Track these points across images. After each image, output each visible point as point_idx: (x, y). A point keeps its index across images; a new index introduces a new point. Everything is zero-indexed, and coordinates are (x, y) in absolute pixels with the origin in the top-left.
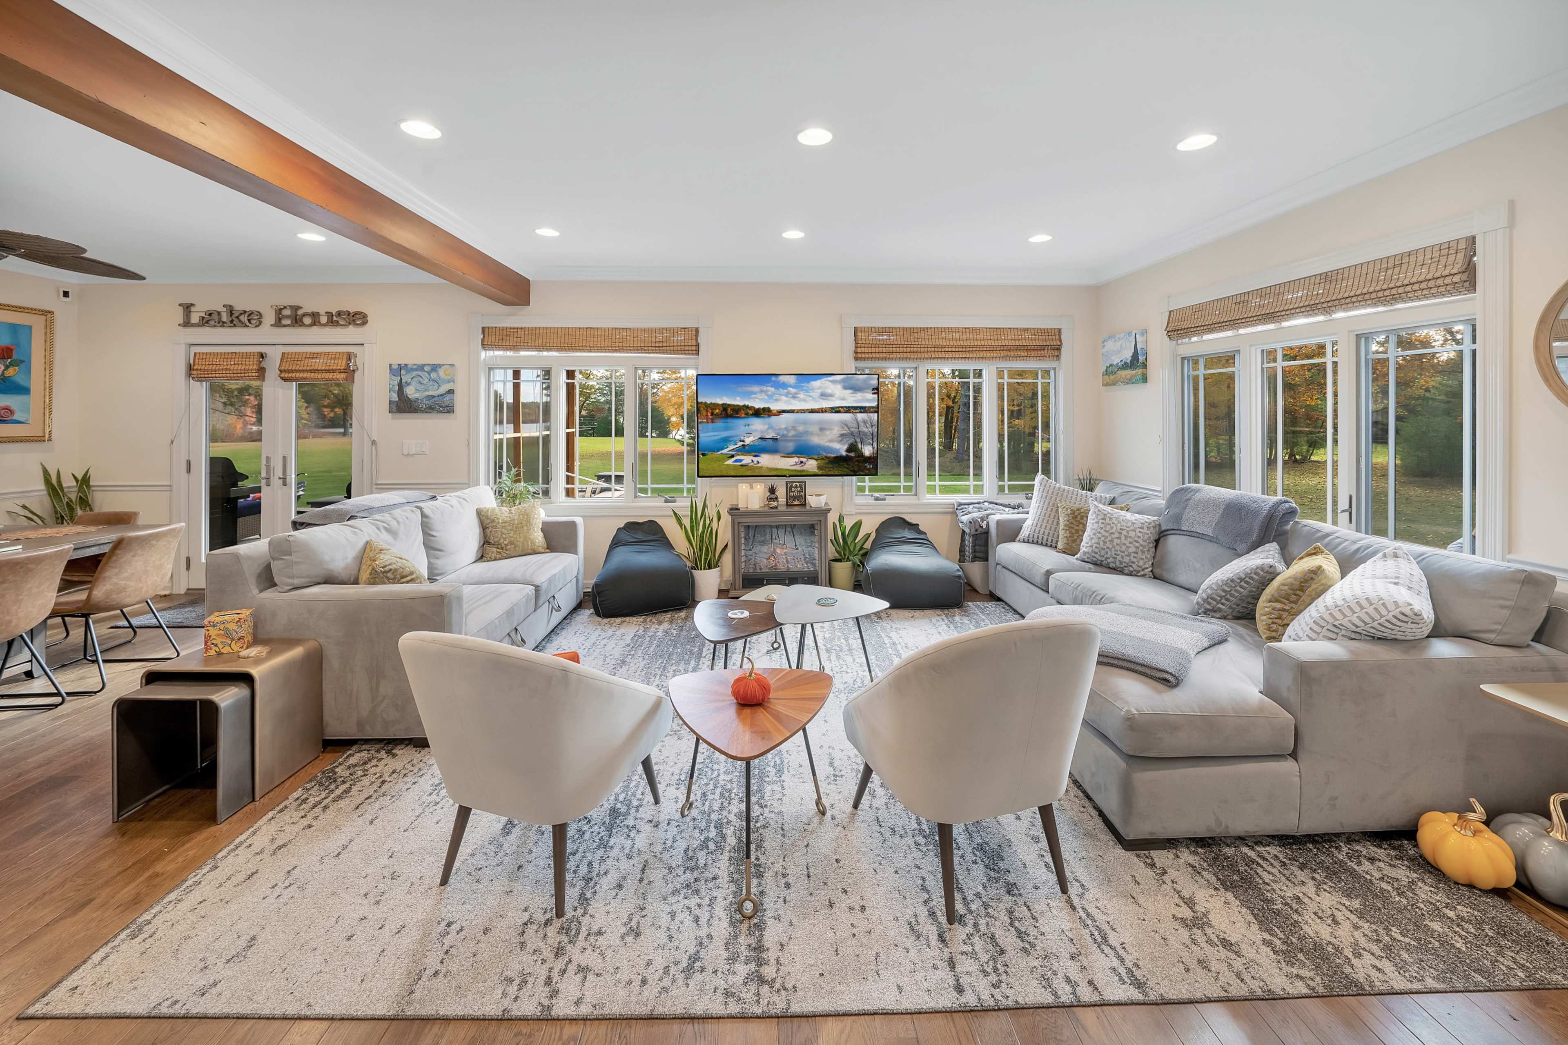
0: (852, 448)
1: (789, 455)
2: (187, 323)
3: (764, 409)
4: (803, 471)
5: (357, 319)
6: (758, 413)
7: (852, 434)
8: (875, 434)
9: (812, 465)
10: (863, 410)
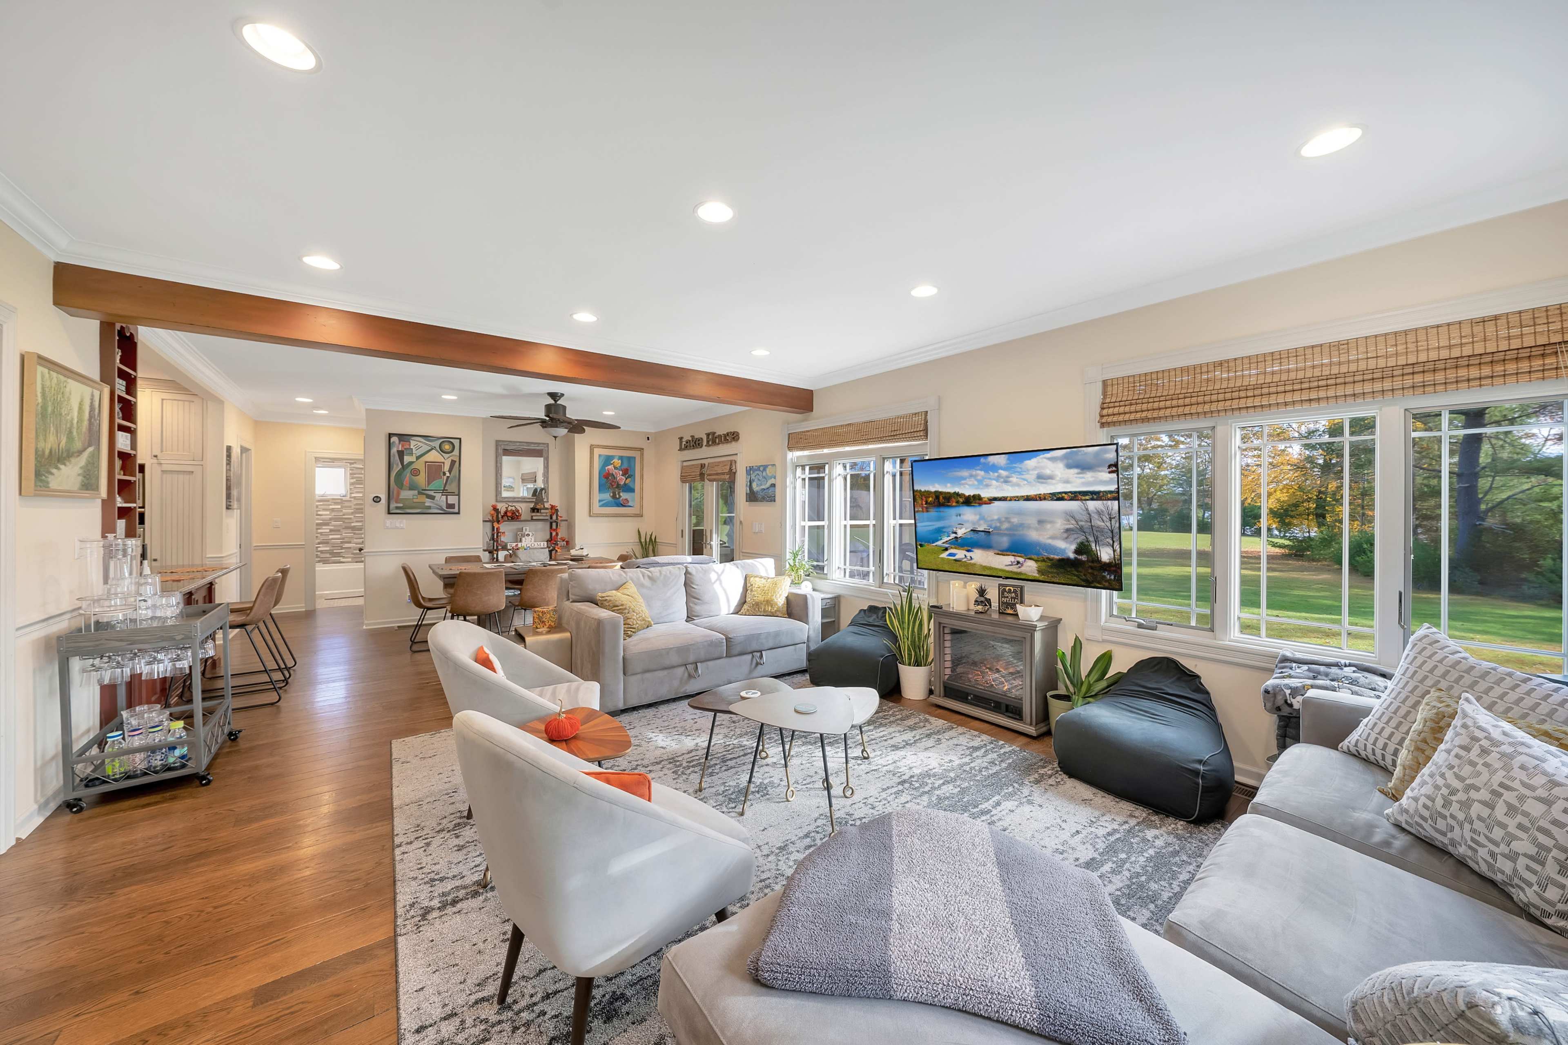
0: (1082, 549)
1: (1003, 552)
2: (681, 449)
3: (974, 496)
4: (1020, 573)
5: (733, 437)
6: (970, 501)
7: (1081, 529)
8: (1116, 530)
9: (1030, 567)
10: (1096, 496)
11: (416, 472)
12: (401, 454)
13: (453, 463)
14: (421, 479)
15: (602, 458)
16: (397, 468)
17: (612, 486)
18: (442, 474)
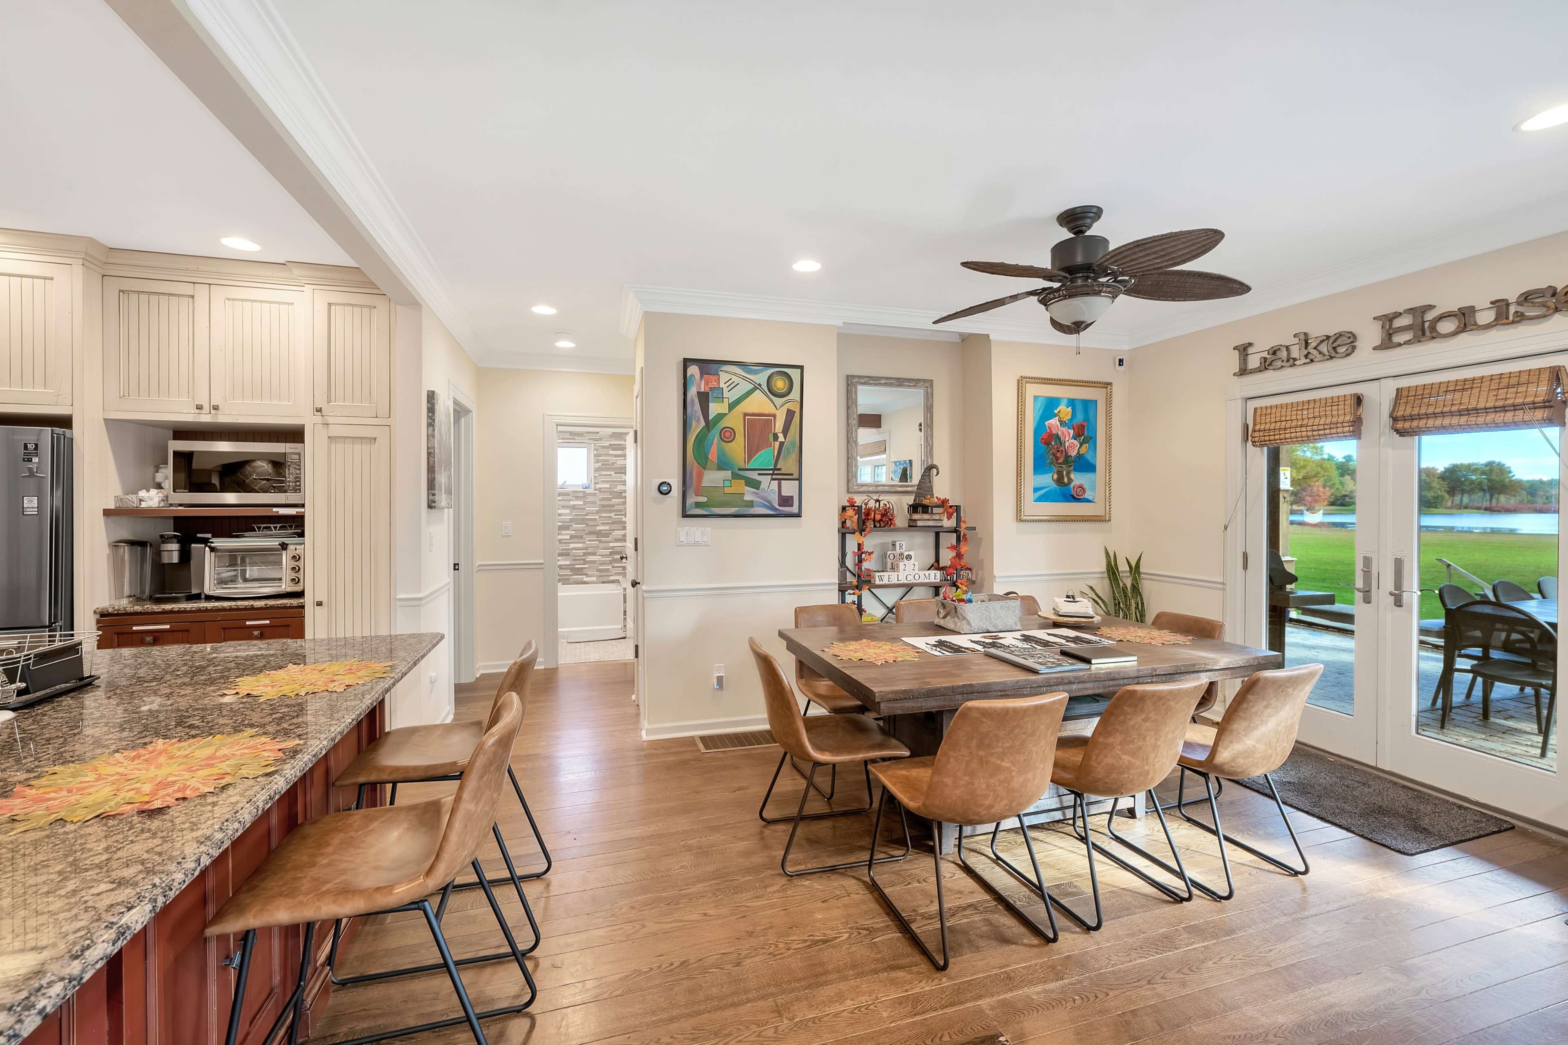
2: (1243, 371)
11: (728, 435)
12: (704, 398)
13: (790, 414)
14: (737, 449)
15: (1039, 404)
16: (697, 426)
17: (1057, 459)
18: (771, 439)
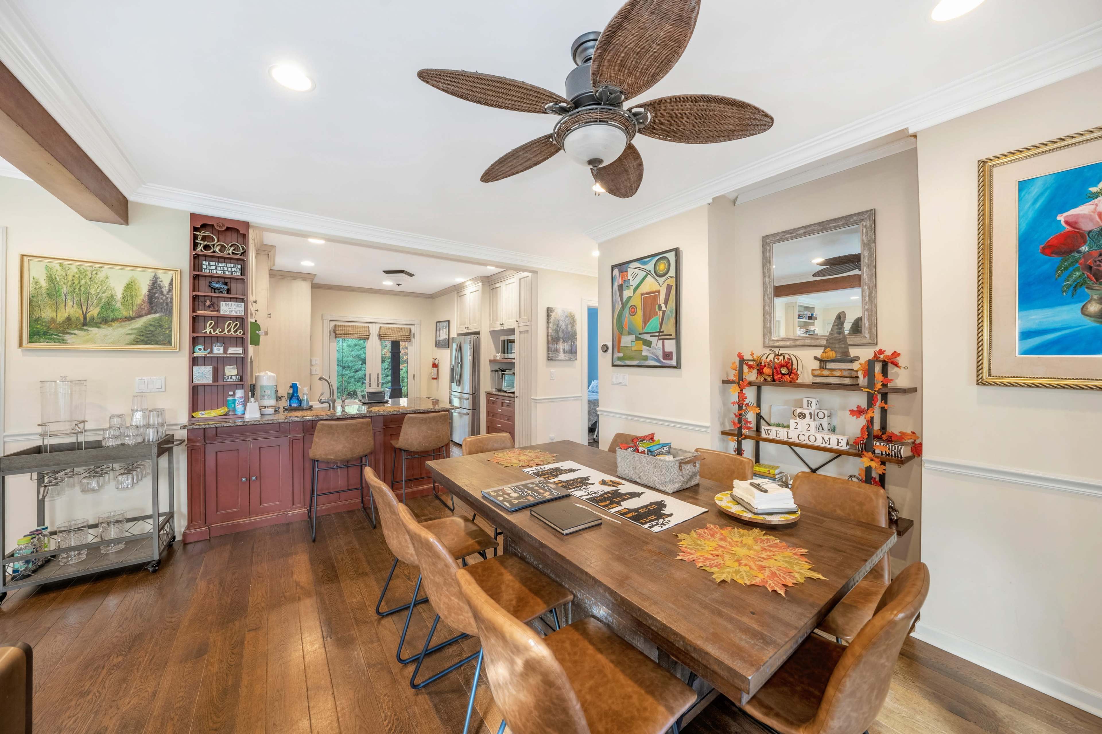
11: (633, 311)
12: (621, 288)
13: (669, 288)
14: (639, 318)
16: (619, 306)
18: (657, 310)
